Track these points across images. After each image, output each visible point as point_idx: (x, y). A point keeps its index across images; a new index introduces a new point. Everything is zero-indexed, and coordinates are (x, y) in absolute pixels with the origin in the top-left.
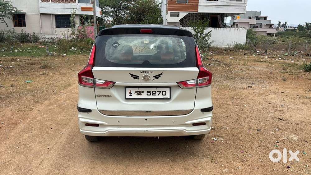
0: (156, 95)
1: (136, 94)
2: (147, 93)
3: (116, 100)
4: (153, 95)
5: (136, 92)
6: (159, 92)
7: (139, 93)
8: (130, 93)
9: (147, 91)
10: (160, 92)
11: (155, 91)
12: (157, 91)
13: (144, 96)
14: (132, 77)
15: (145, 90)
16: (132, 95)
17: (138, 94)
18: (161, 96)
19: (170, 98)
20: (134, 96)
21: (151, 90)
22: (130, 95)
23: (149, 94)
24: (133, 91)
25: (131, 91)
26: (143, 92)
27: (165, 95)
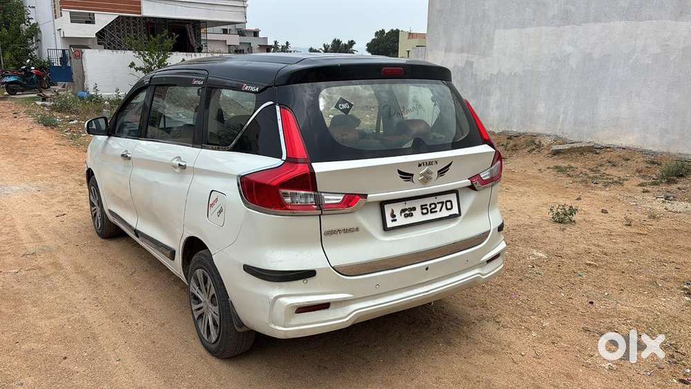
0: (436, 211)
1: (403, 214)
2: (422, 209)
3: (368, 236)
4: (431, 212)
5: (403, 211)
6: (440, 205)
7: (407, 212)
8: (393, 216)
9: (422, 206)
10: (443, 203)
11: (434, 204)
12: (438, 203)
13: (418, 217)
14: (402, 177)
15: (417, 204)
16: (396, 220)
17: (406, 216)
18: (445, 213)
19: (460, 214)
20: (401, 220)
21: (428, 201)
22: (393, 221)
23: (425, 211)
24: (397, 208)
25: (393, 211)
26: (414, 209)
27: (452, 208)
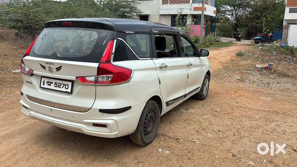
0: (61, 87)
1: (47, 83)
2: (55, 84)
3: (34, 87)
4: (58, 87)
5: (48, 82)
6: (63, 85)
7: (49, 83)
8: (44, 83)
9: (55, 83)
10: (64, 85)
11: (61, 84)
12: (62, 84)
13: (52, 87)
15: (54, 81)
16: (44, 85)
18: (64, 90)
19: (71, 92)
20: (46, 86)
21: (58, 82)
22: (43, 85)
23: (56, 85)
24: (46, 80)
25: (44, 81)
26: (52, 83)
27: (67, 89)
